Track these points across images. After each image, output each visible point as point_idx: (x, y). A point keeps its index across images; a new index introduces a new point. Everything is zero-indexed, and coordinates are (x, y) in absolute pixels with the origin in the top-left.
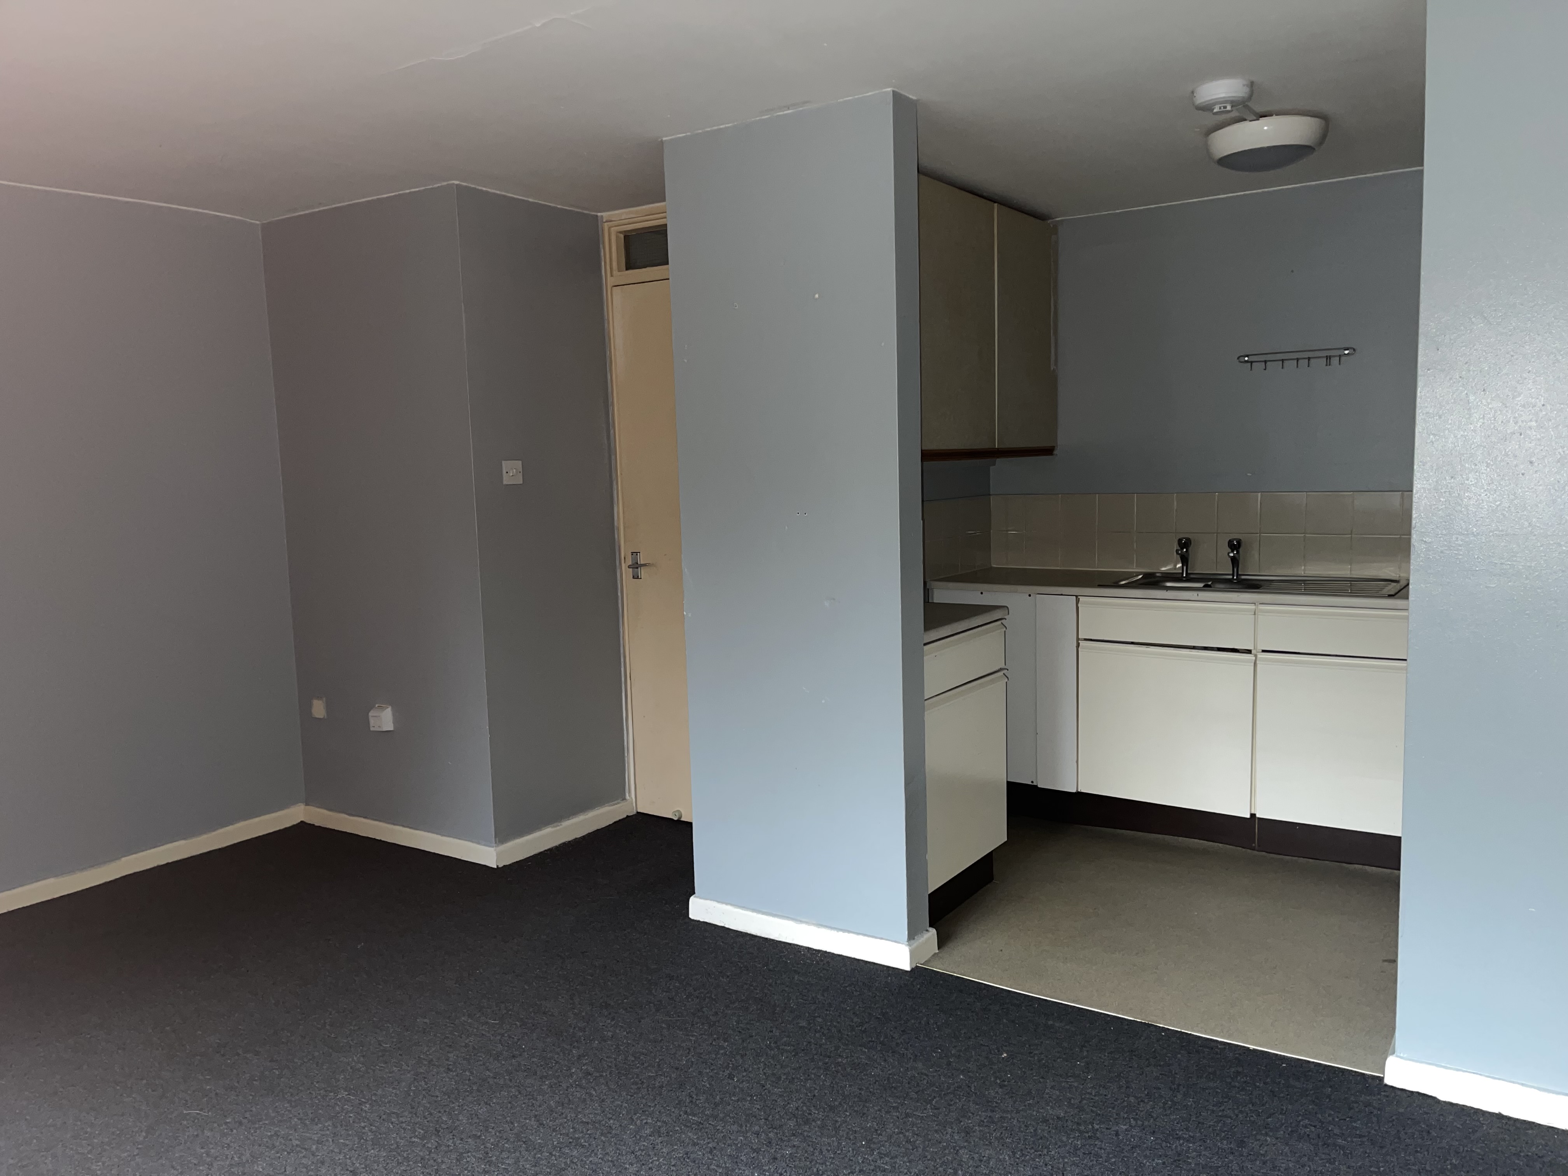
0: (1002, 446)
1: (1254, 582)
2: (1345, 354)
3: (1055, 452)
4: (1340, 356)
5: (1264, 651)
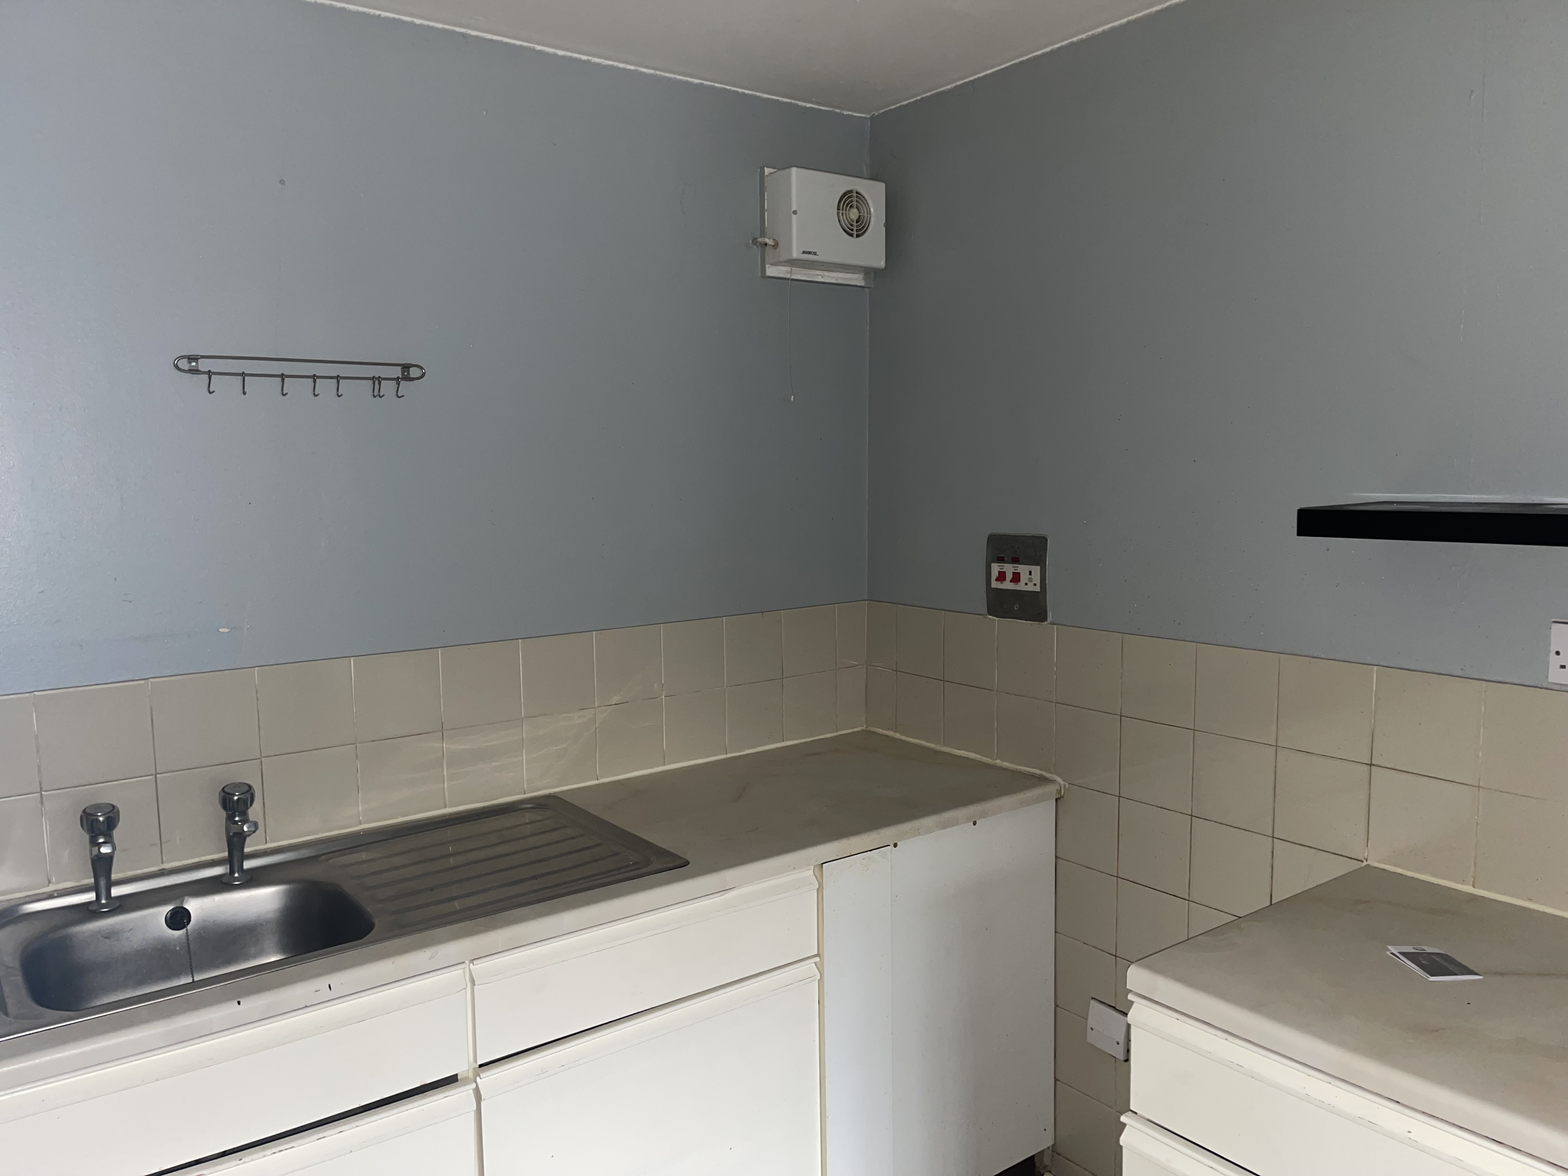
2: (406, 377)
4: (396, 381)
5: (484, 1066)
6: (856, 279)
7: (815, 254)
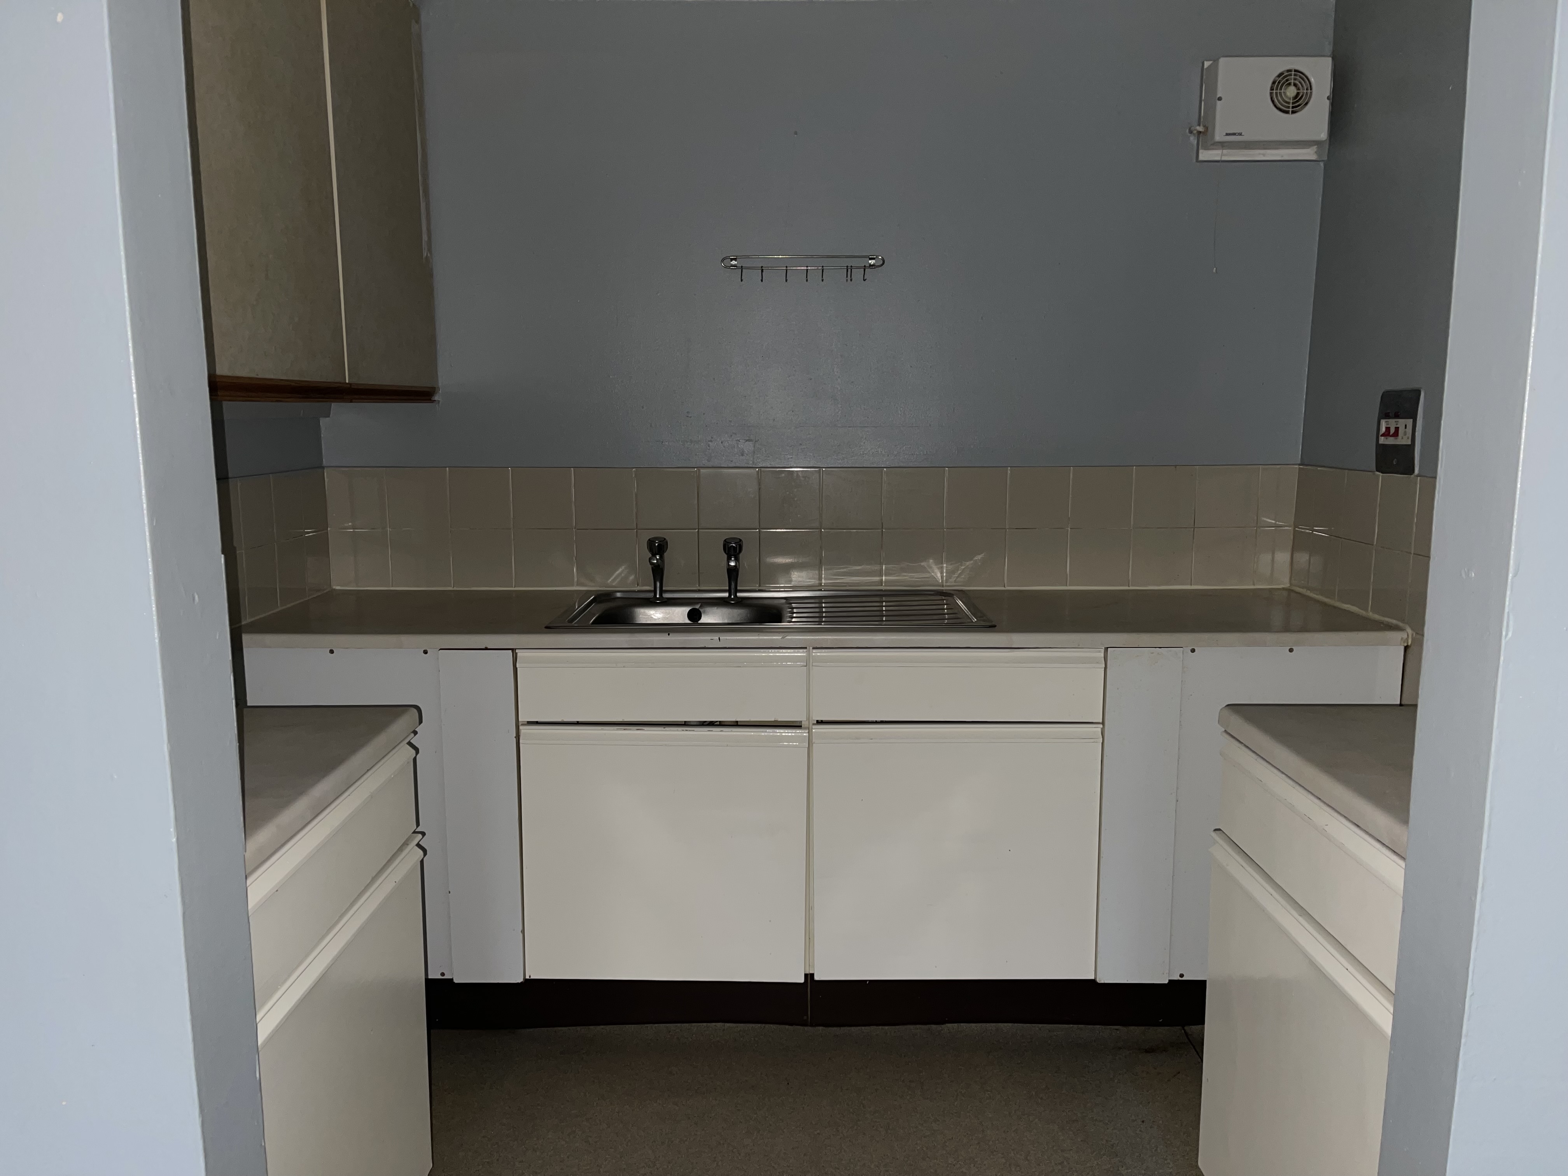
0: (355, 381)
1: (761, 602)
2: (870, 265)
3: (436, 398)
4: (865, 268)
5: (819, 722)
6: (1309, 154)
7: (1240, 134)
